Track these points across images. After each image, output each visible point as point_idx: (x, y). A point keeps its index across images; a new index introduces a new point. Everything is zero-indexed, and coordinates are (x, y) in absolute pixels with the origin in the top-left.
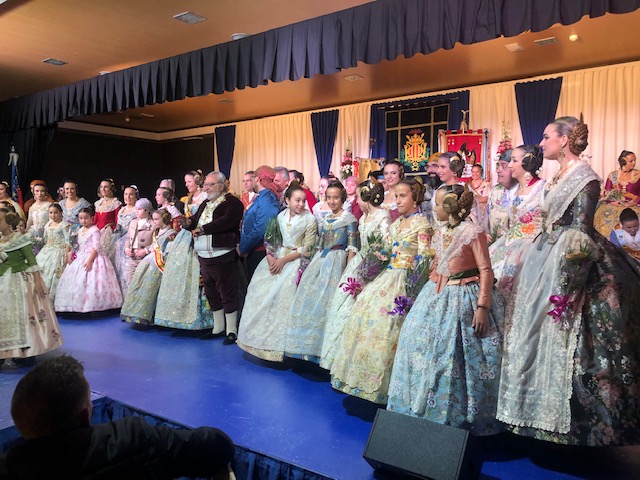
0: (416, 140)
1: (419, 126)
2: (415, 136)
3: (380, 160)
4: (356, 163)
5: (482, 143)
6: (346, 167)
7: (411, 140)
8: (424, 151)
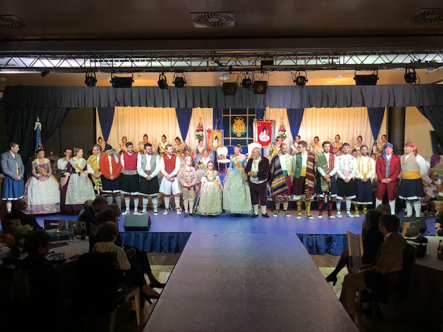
0: (239, 122)
1: (241, 115)
2: (239, 120)
3: (222, 131)
4: (209, 131)
5: (272, 126)
6: (201, 133)
7: (236, 122)
8: (244, 128)
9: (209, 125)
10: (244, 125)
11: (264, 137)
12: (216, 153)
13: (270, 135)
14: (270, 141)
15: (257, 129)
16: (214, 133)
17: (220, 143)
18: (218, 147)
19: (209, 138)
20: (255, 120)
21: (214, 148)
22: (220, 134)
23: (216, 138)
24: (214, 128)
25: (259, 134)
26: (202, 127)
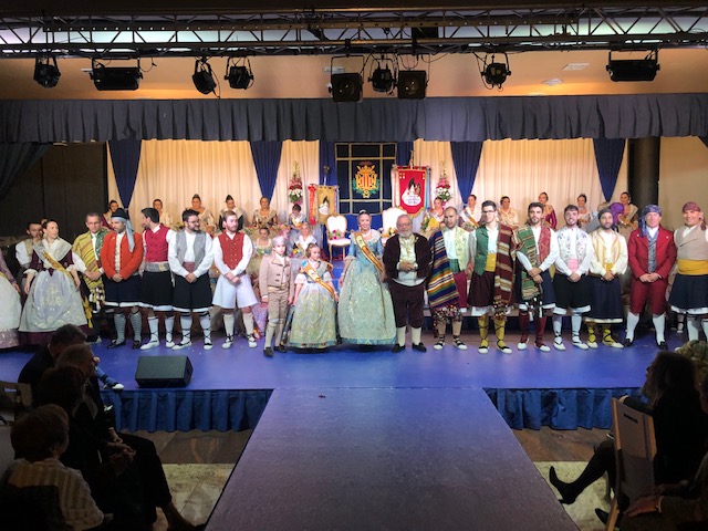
0: (366, 171)
1: (369, 159)
2: (366, 167)
3: (336, 187)
4: (312, 188)
5: (426, 178)
6: (297, 191)
7: (362, 171)
8: (374, 181)
9: (312, 177)
10: (376, 176)
11: (411, 197)
12: (325, 228)
13: (421, 194)
14: (421, 204)
15: (398, 184)
16: (321, 192)
17: (332, 209)
18: (330, 216)
19: (312, 200)
20: (395, 166)
21: (322, 220)
22: (332, 193)
23: (325, 200)
24: (321, 183)
25: (402, 192)
26: (299, 180)
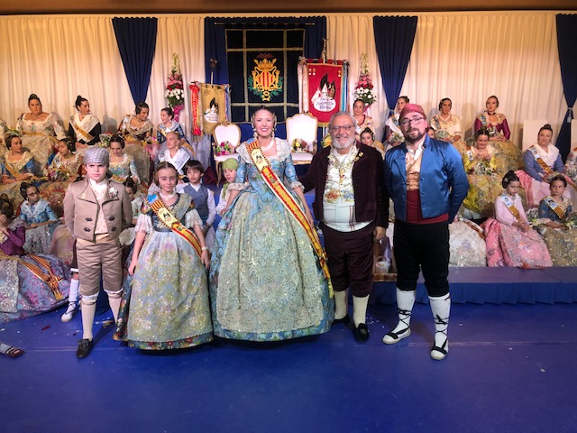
0: (265, 66)
1: (268, 49)
2: (265, 60)
3: (226, 86)
4: (194, 88)
5: (342, 75)
6: (176, 92)
7: (260, 66)
8: (276, 79)
9: (195, 72)
10: (278, 73)
11: (322, 101)
12: (212, 139)
15: (306, 82)
16: (207, 92)
17: (222, 115)
18: (219, 124)
19: (195, 103)
20: (303, 59)
21: (208, 130)
22: (221, 94)
24: (208, 81)
25: (311, 94)
26: (180, 78)
